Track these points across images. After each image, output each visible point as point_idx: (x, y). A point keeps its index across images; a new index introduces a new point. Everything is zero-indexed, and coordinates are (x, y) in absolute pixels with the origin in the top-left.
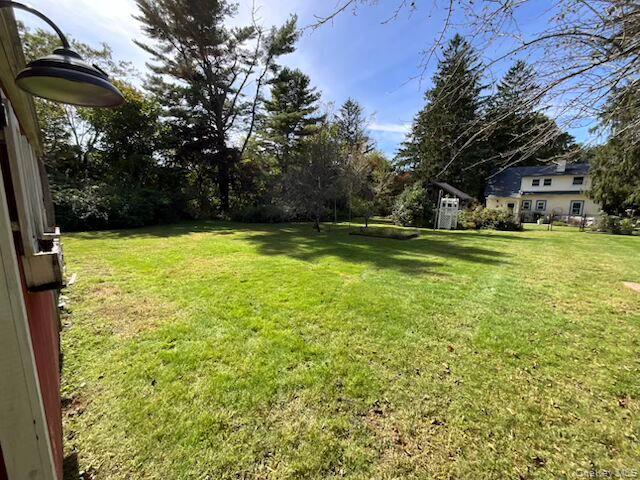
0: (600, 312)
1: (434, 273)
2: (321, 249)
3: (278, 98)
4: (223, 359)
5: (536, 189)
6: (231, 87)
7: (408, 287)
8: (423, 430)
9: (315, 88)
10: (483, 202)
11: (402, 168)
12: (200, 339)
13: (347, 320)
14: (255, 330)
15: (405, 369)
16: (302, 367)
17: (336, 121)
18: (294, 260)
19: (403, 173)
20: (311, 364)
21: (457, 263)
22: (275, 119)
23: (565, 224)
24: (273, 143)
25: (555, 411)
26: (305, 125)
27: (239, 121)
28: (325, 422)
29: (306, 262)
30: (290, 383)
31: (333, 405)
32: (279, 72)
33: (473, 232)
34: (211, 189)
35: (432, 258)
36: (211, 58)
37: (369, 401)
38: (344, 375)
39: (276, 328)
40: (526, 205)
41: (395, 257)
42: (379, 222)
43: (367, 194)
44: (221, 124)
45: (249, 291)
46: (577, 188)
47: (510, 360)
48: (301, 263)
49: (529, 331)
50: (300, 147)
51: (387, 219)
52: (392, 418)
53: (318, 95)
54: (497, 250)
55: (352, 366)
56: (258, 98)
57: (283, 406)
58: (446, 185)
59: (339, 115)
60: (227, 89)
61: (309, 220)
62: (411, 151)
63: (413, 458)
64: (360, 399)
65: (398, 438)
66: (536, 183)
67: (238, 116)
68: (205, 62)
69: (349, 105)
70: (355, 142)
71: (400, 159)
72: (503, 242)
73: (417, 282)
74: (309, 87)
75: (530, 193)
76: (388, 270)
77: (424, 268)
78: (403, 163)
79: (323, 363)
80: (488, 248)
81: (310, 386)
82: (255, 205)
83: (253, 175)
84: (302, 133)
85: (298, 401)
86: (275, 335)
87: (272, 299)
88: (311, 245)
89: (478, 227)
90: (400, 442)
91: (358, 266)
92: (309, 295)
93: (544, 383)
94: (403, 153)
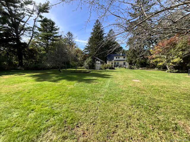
0: (128, 87)
1: (94, 82)
2: (61, 78)
3: (43, 27)
4: (17, 125)
5: (117, 59)
6: (23, 20)
7: (87, 87)
8: (90, 128)
9: (57, 26)
10: (106, 63)
11: (86, 53)
12: (4, 120)
13: (69, 100)
14: (32, 110)
15: (86, 111)
16: (52, 119)
17: (65, 37)
18: (51, 82)
19: (86, 54)
20: (55, 117)
21: (100, 79)
22: (43, 34)
23: (123, 67)
24: (42, 42)
25: (120, 112)
26: (54, 38)
27: (27, 33)
28: (60, 136)
29: (55, 83)
30: (47, 126)
31: (63, 129)
32: (43, 18)
33: (104, 70)
34: (14, 58)
35: (94, 78)
36: (12, 8)
37: (75, 124)
38: (67, 118)
39: (42, 107)
40: (115, 63)
41: (84, 78)
42: (80, 68)
43: (76, 60)
44: (18, 33)
45: (31, 96)
46: (124, 59)
47: (111, 102)
48: (53, 83)
49: (116, 94)
50: (53, 44)
51: (82, 67)
52: (82, 127)
53: (58, 28)
54: (109, 74)
55: (70, 114)
56: (35, 26)
57: (43, 136)
58: (97, 58)
59: (66, 36)
60: (21, 21)
61: (57, 69)
62: (88, 48)
63: (87, 137)
64: (72, 125)
65: (83, 133)
66: (117, 58)
67: (26, 31)
68: (9, 8)
69: (69, 33)
70: (72, 44)
71: (85, 50)
72: (111, 72)
73: (90, 85)
74: (55, 26)
75: (116, 60)
76: (82, 82)
77: (92, 81)
78: (86, 52)
79: (60, 116)
80: (107, 74)
81: (54, 125)
82: (35, 63)
83: (34, 53)
84: (53, 40)
85: (50, 132)
86: (41, 110)
87: (41, 97)
88: (57, 77)
89: (105, 69)
90: (84, 134)
91: (73, 82)
92: (56, 93)
93: (118, 106)
94: (86, 49)
